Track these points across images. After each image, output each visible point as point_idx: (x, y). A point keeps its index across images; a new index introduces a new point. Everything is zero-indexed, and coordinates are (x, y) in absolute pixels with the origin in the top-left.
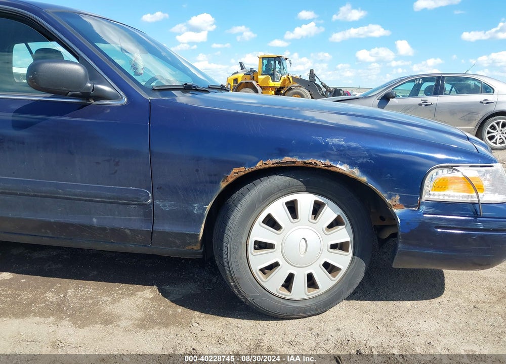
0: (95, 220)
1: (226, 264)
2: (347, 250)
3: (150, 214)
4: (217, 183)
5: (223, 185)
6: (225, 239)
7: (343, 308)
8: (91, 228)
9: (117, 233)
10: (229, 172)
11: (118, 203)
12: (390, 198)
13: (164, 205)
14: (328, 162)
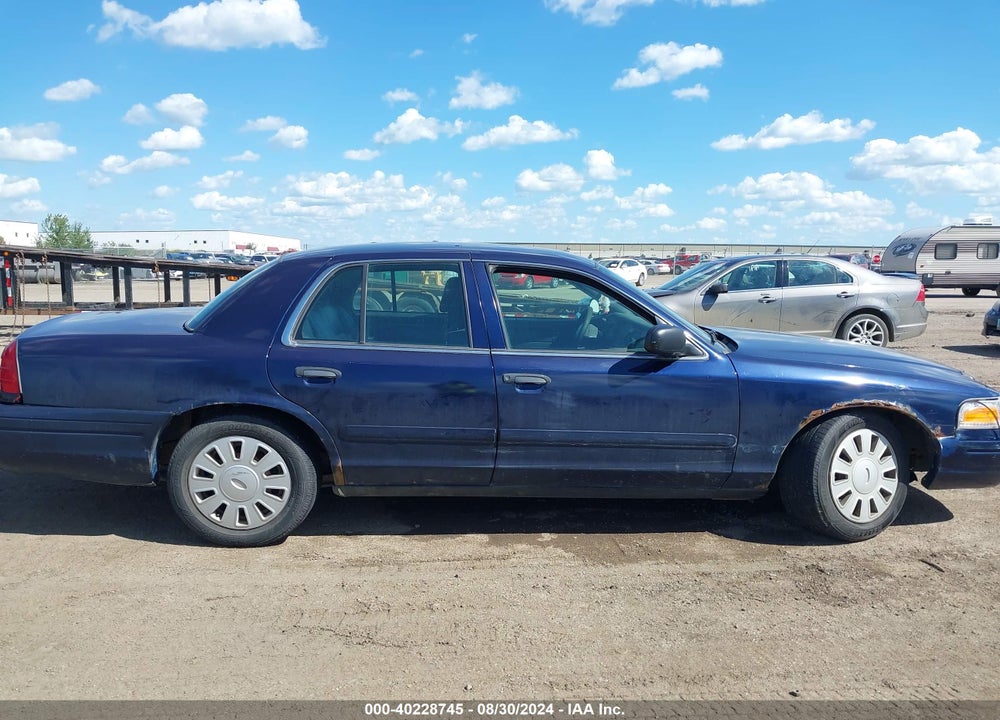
0: (677, 467)
1: (815, 495)
2: (894, 477)
3: (732, 457)
4: (797, 425)
5: (801, 426)
6: (814, 473)
7: (889, 533)
8: (672, 474)
9: (696, 478)
10: (807, 415)
11: (704, 449)
12: (933, 429)
13: (745, 448)
14: (886, 402)
